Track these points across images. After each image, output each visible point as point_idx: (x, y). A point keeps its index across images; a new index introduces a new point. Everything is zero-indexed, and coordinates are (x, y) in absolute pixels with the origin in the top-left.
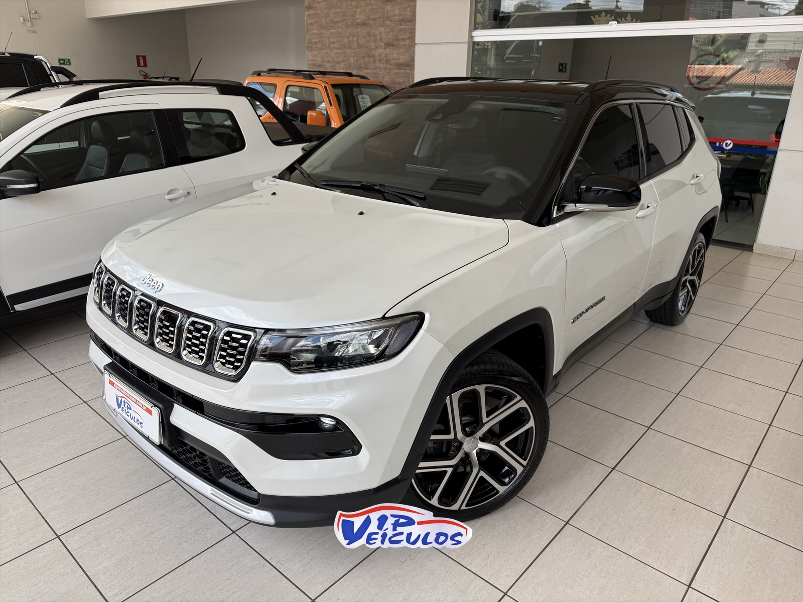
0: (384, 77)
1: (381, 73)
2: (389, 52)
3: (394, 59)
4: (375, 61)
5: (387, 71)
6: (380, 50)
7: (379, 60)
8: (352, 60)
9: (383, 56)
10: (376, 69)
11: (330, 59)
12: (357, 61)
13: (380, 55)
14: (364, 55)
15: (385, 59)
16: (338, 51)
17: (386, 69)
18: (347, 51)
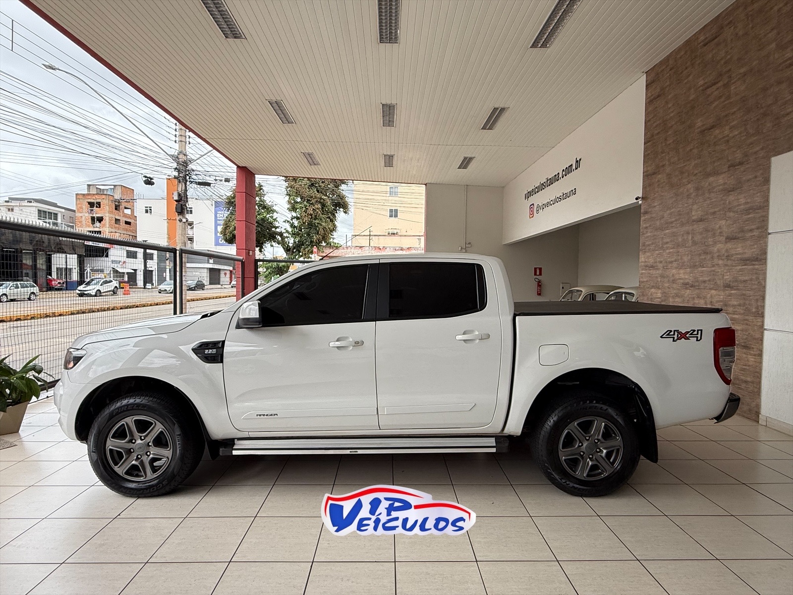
0: (723, 275)
1: (719, 271)
2: (730, 247)
3: (737, 254)
4: (712, 258)
5: (727, 268)
6: (719, 246)
7: (718, 256)
8: (686, 259)
9: (723, 251)
10: (713, 266)
11: (662, 259)
12: (691, 259)
13: (719, 251)
14: (701, 251)
15: (726, 254)
16: (671, 250)
17: (726, 265)
18: (680, 250)
